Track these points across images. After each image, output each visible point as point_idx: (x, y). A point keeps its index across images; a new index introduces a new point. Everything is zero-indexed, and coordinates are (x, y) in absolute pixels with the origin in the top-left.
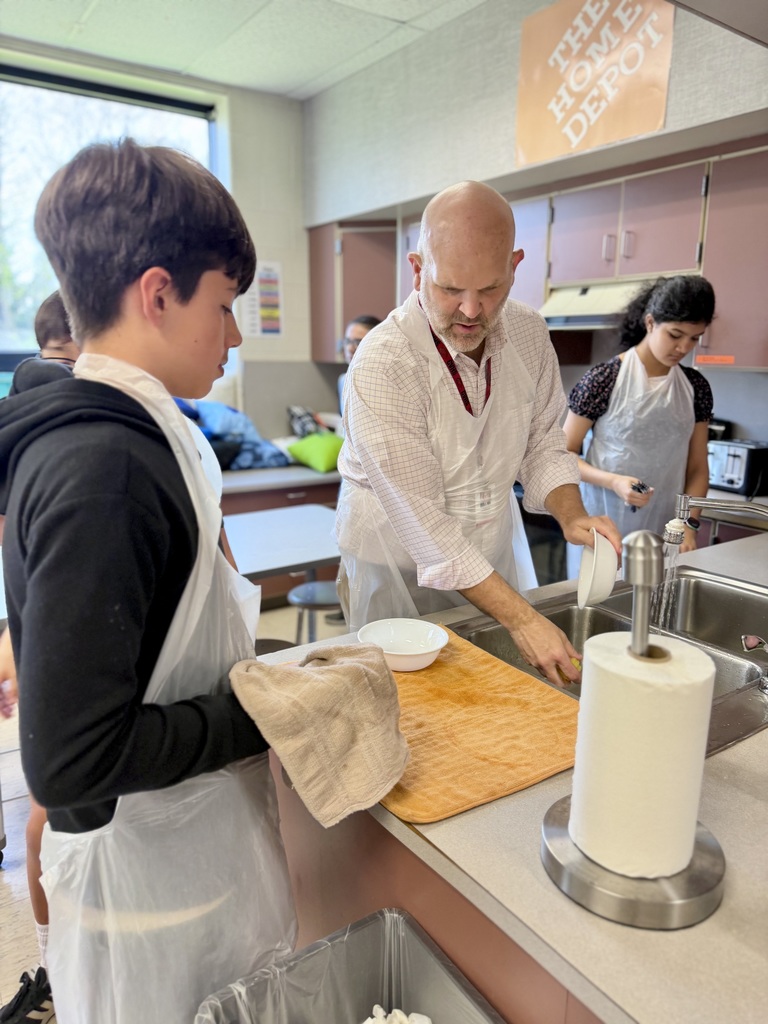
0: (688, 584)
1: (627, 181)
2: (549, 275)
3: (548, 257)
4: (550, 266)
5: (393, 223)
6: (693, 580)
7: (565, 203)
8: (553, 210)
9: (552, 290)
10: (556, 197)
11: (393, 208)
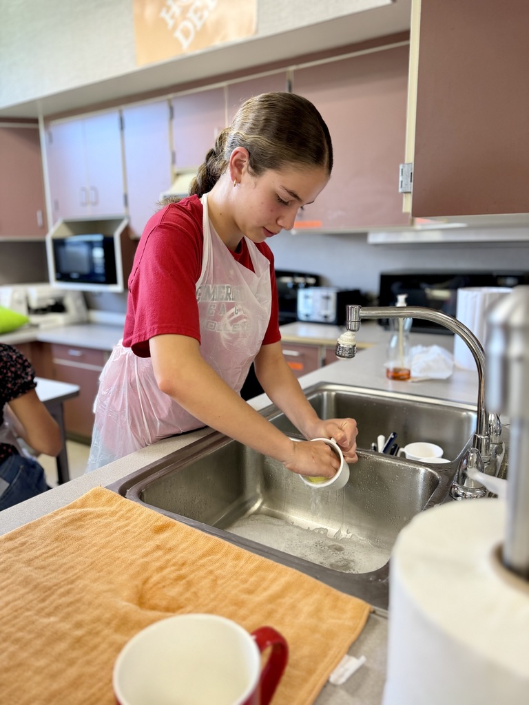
0: (329, 396)
1: (230, 86)
2: (174, 161)
3: (171, 146)
4: (174, 155)
5: (36, 121)
6: (333, 393)
7: (182, 103)
8: (171, 109)
9: (178, 175)
10: (175, 98)
11: (32, 103)
